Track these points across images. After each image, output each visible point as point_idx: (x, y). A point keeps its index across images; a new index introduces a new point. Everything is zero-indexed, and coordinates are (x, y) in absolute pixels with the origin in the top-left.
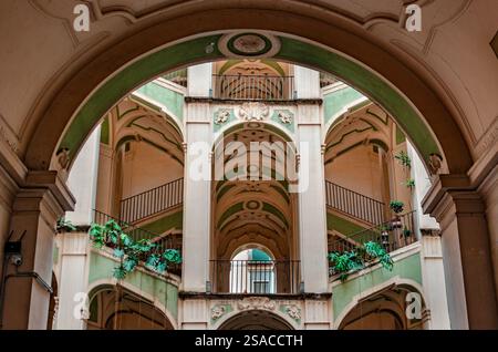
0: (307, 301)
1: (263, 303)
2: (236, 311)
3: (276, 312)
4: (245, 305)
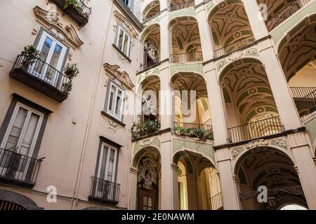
0: (289, 136)
1: (260, 142)
2: (246, 150)
3: (270, 145)
4: (250, 146)
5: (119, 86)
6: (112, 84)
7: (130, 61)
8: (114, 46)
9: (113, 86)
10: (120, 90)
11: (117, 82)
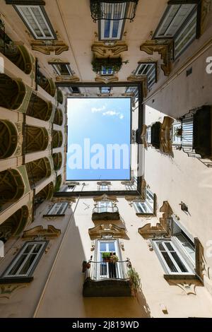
5: (45, 40)
6: (53, 37)
7: (49, 63)
8: (68, 64)
9: (50, 36)
10: (41, 38)
11: (49, 42)
